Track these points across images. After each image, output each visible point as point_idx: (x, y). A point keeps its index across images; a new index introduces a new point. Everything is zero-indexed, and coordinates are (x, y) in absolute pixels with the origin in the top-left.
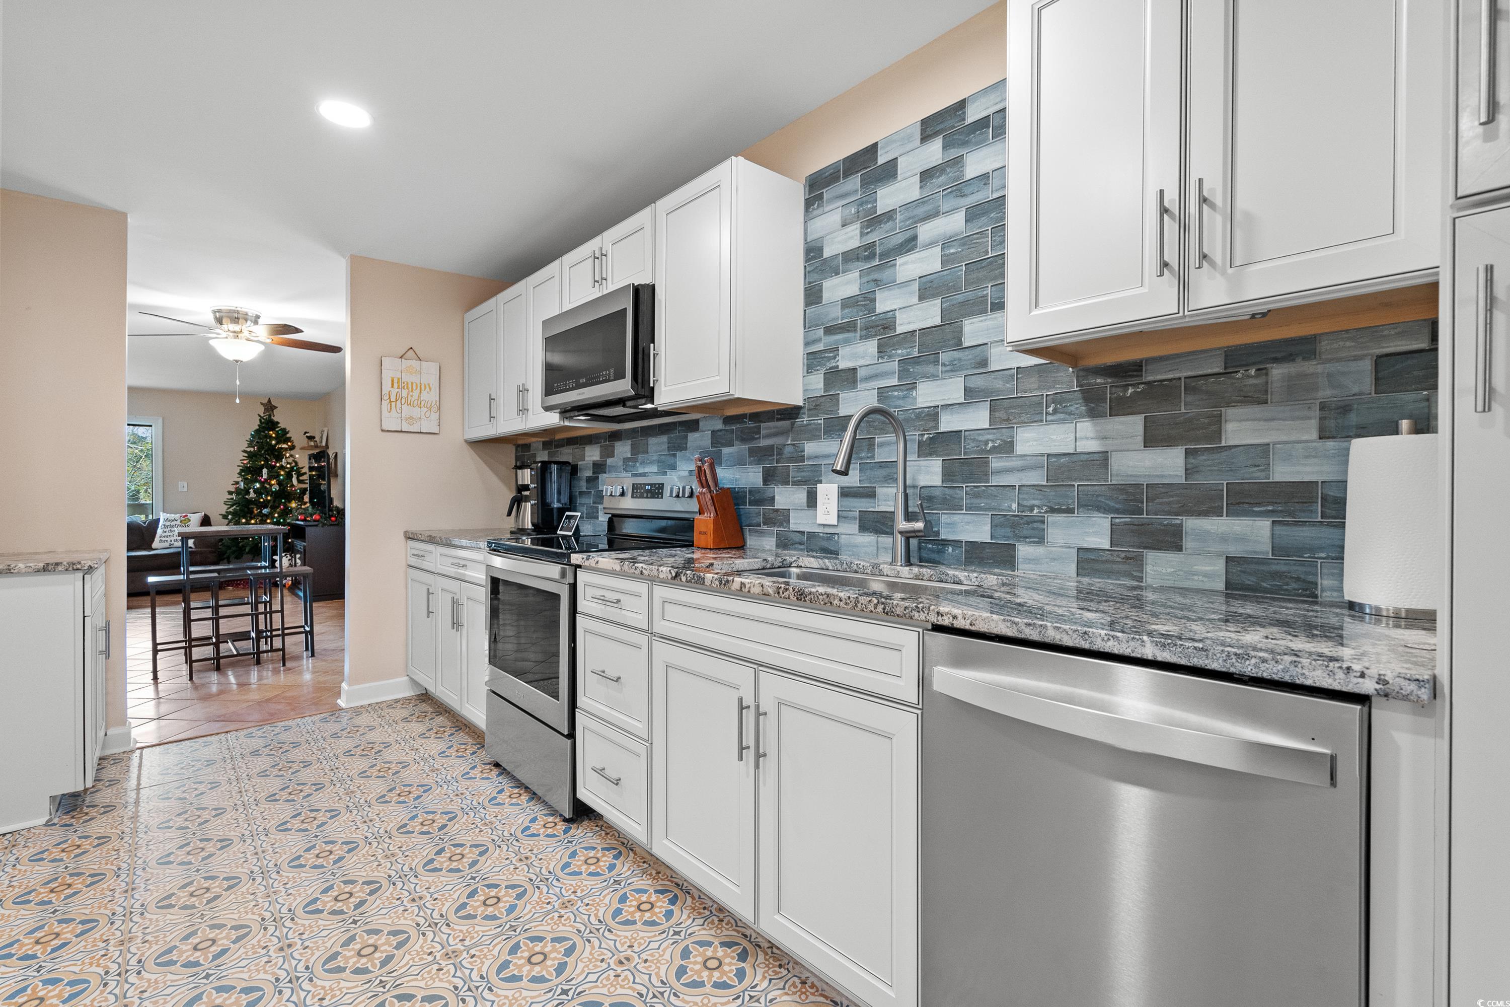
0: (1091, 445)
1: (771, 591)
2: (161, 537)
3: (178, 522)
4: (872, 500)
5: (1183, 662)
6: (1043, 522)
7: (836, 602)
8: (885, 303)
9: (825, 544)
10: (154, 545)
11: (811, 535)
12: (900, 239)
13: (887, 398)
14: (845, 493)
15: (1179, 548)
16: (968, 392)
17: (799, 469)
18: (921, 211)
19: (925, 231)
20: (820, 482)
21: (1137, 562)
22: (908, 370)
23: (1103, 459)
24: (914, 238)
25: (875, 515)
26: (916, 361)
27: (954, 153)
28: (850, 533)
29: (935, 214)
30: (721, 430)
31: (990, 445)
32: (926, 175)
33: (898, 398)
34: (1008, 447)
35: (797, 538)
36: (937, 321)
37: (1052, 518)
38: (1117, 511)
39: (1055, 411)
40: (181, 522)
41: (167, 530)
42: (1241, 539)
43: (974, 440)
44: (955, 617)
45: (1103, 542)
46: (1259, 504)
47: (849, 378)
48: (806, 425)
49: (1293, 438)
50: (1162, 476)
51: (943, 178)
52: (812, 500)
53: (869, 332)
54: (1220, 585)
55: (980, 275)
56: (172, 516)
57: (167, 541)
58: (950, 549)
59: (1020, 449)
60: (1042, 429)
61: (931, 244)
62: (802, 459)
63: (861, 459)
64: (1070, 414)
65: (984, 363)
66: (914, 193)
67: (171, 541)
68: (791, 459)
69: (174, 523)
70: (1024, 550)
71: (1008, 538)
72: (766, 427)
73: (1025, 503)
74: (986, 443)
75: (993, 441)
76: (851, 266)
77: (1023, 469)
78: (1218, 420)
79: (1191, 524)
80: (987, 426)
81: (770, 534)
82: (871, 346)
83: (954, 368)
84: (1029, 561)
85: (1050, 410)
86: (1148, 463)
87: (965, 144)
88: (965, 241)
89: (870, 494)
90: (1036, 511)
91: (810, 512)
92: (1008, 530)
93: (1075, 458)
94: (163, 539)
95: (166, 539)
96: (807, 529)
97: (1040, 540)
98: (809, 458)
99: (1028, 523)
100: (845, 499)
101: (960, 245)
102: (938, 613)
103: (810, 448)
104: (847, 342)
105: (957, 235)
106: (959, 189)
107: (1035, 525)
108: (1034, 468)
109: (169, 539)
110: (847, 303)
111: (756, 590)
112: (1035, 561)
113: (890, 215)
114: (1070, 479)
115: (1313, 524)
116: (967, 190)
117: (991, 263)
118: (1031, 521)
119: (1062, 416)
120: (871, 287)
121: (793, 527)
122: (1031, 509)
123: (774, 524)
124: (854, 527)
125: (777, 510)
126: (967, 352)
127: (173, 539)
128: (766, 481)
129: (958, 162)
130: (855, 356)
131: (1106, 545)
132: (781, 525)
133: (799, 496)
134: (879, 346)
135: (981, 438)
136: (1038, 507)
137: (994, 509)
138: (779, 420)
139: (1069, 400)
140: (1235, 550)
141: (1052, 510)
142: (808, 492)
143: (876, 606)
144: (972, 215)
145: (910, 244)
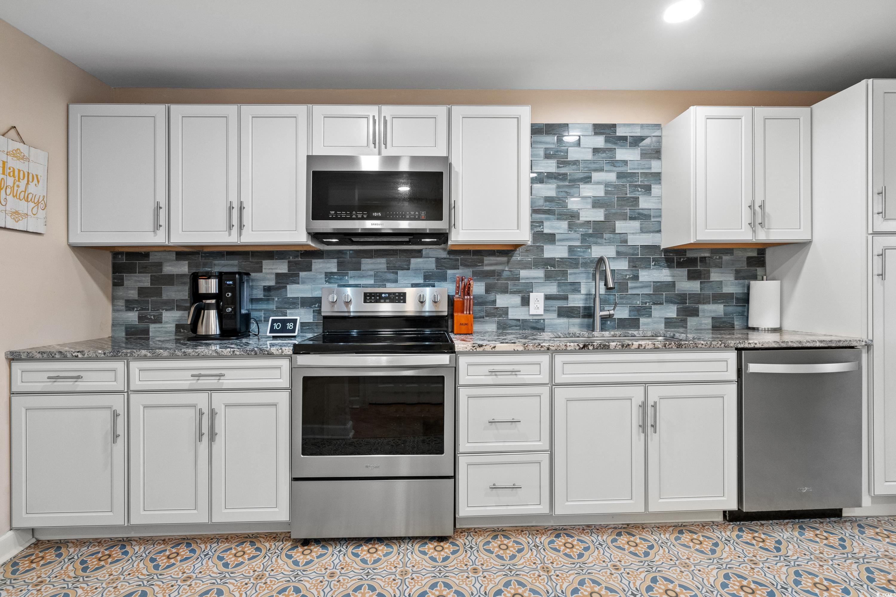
0: (669, 279)
1: (660, 346)
4: (565, 301)
6: (651, 309)
7: (700, 346)
8: (573, 203)
9: (534, 325)
11: (524, 321)
12: (581, 176)
13: (573, 251)
14: (548, 298)
15: (698, 316)
16: (618, 253)
17: (515, 285)
18: (593, 166)
19: (596, 176)
20: (532, 292)
21: (685, 321)
22: (586, 239)
23: (673, 284)
24: (590, 177)
25: (567, 309)
26: (590, 235)
27: (610, 146)
28: (552, 319)
29: (601, 170)
30: (445, 259)
31: (628, 277)
32: (596, 151)
33: (580, 252)
34: (636, 278)
35: (514, 323)
36: (602, 219)
37: (653, 307)
38: (678, 303)
39: (655, 265)
42: (715, 311)
43: (620, 274)
44: (756, 344)
45: (674, 315)
46: (719, 300)
47: (551, 238)
48: (519, 261)
49: (728, 279)
50: (692, 291)
51: (604, 155)
52: (526, 302)
53: (561, 217)
54: (710, 327)
55: (623, 203)
58: (609, 322)
59: (641, 279)
60: (650, 271)
61: (598, 183)
62: (518, 279)
63: (558, 280)
64: (661, 266)
65: (626, 241)
66: (589, 156)
68: (508, 279)
70: (642, 320)
71: (636, 316)
72: (488, 260)
73: (643, 301)
74: (626, 276)
75: (629, 275)
76: (551, 181)
77: (642, 287)
78: (709, 272)
79: (701, 307)
80: (627, 269)
81: (491, 322)
82: (564, 225)
83: (610, 242)
84: (644, 324)
85: (653, 264)
86: (688, 286)
87: (615, 144)
88: (615, 186)
89: (566, 298)
90: (648, 304)
91: (525, 308)
92: (636, 312)
93: (663, 283)
96: (521, 318)
97: (650, 316)
98: (523, 279)
99: (644, 309)
100: (548, 301)
101: (615, 188)
102: (749, 343)
103: (524, 273)
104: (548, 219)
105: (612, 182)
106: (614, 163)
107: (647, 310)
108: (646, 287)
110: (548, 199)
111: (651, 346)
112: (647, 324)
113: (576, 163)
114: (661, 291)
115: (733, 306)
116: (616, 164)
117: (628, 199)
118: (645, 308)
119: (658, 267)
120: (563, 194)
121: (510, 317)
122: (646, 303)
123: (495, 316)
124: (555, 315)
125: (497, 308)
126: (618, 236)
128: (487, 291)
129: (613, 150)
130: (552, 227)
131: (675, 316)
132: (500, 316)
133: (517, 299)
134: (569, 225)
135: (624, 273)
136: (649, 302)
137: (630, 304)
138: (498, 256)
139: (659, 261)
140: (713, 315)
141: (654, 304)
142: (522, 297)
143: (721, 345)
144: (620, 176)
145: (587, 180)
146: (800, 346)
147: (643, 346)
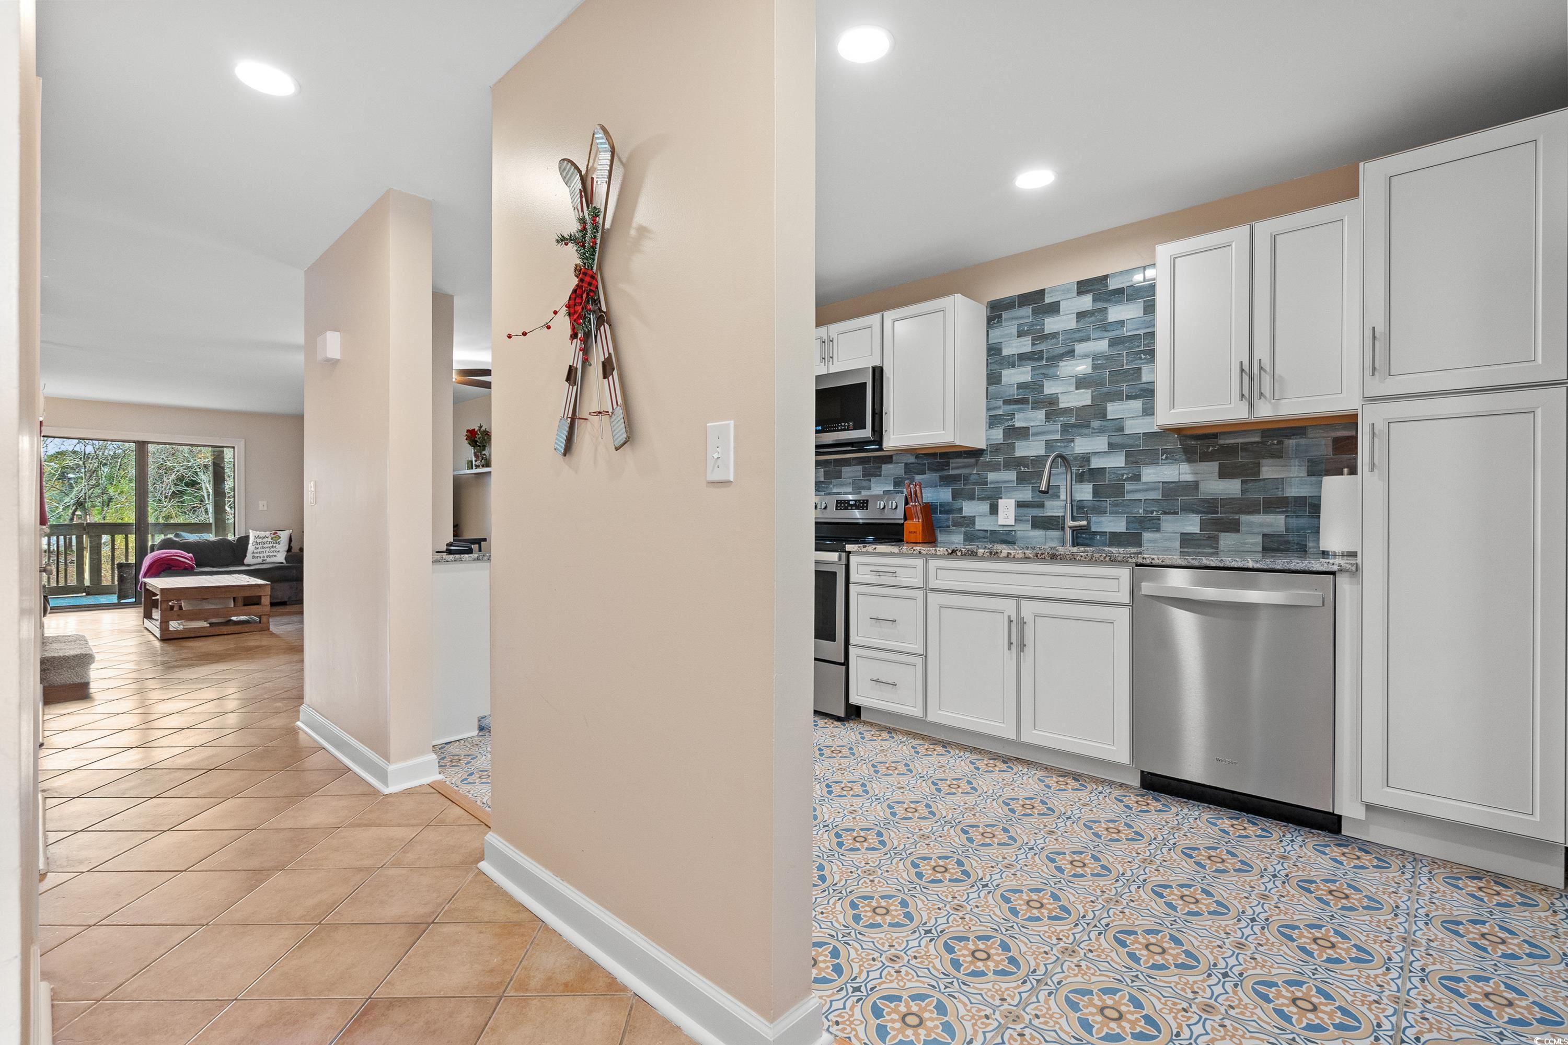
0: (1189, 478)
1: (1031, 556)
2: (253, 553)
3: (269, 539)
4: (1041, 509)
5: (1265, 567)
6: (1159, 520)
7: (1079, 558)
8: (1050, 388)
9: (1005, 537)
10: (246, 561)
11: (993, 532)
12: (1063, 350)
13: (1052, 446)
14: (1020, 505)
15: (1238, 531)
16: (1111, 445)
17: (983, 490)
18: (1077, 335)
19: (1080, 348)
20: (1001, 498)
21: (1216, 539)
22: (1068, 430)
23: (1195, 485)
24: (1073, 351)
25: (1043, 518)
26: (1074, 426)
27: (1100, 305)
28: (1025, 531)
29: (1088, 339)
30: (913, 463)
31: (1125, 476)
32: (1081, 315)
33: (1061, 447)
34: (1137, 478)
35: (981, 534)
36: (1089, 402)
37: (1163, 517)
38: (1204, 512)
39: (1166, 458)
40: (272, 539)
41: (259, 546)
42: (1271, 525)
43: (1115, 473)
44: (1153, 559)
45: (1196, 529)
46: (1279, 508)
47: (1024, 433)
48: (988, 462)
49: (1295, 475)
50: (1229, 494)
51: (1093, 318)
52: (994, 510)
53: (1036, 405)
54: (1260, 549)
55: (1118, 378)
56: (262, 534)
57: (260, 557)
58: (1098, 537)
59: (1144, 479)
60: (1159, 468)
61: (1085, 356)
62: (986, 483)
63: (1033, 483)
64: (1176, 460)
65: (1121, 429)
66: (1072, 324)
67: (264, 557)
68: (975, 484)
69: (265, 540)
70: (1146, 536)
71: (1137, 529)
72: (954, 462)
73: (1148, 509)
74: (1123, 475)
75: (1127, 474)
76: (1024, 363)
77: (1146, 490)
78: (1258, 465)
79: (1244, 518)
80: (1123, 465)
81: (960, 533)
82: (1041, 414)
83: (1101, 431)
84: (1150, 541)
85: (1164, 457)
86: (1221, 487)
87: (1108, 301)
88: (1108, 358)
89: (1041, 506)
90: (1155, 513)
91: (993, 517)
92: (1137, 524)
93: (1179, 484)
94: (256, 555)
95: (258, 555)
96: (989, 528)
97: (1158, 529)
98: (991, 483)
99: (1150, 520)
100: (1020, 509)
101: (1105, 360)
102: (1143, 558)
103: (992, 476)
104: (1021, 410)
105: (1103, 353)
106: (1105, 327)
107: (1154, 521)
108: (1153, 489)
109: (261, 555)
110: (1021, 386)
111: (1021, 555)
112: (1155, 541)
113: (1054, 335)
114: (1177, 496)
115: (1304, 517)
116: (1109, 328)
117: (1126, 372)
118: (1152, 519)
119: (1171, 461)
120: (1040, 377)
121: (977, 527)
122: (1152, 512)
123: (962, 526)
124: (1029, 526)
125: (964, 517)
126: (1110, 422)
127: (265, 555)
128: (954, 498)
129: (1104, 311)
130: (1026, 420)
131: (1198, 532)
132: (968, 526)
133: (985, 507)
134: (1046, 414)
135: (1119, 472)
136: (1156, 511)
137: (1128, 513)
138: (965, 458)
139: (1175, 453)
140: (1267, 530)
141: (1165, 513)
142: (991, 505)
143: (1105, 558)
144: (1113, 343)
145: (1071, 353)
146: (1222, 565)
147: (1013, 554)
